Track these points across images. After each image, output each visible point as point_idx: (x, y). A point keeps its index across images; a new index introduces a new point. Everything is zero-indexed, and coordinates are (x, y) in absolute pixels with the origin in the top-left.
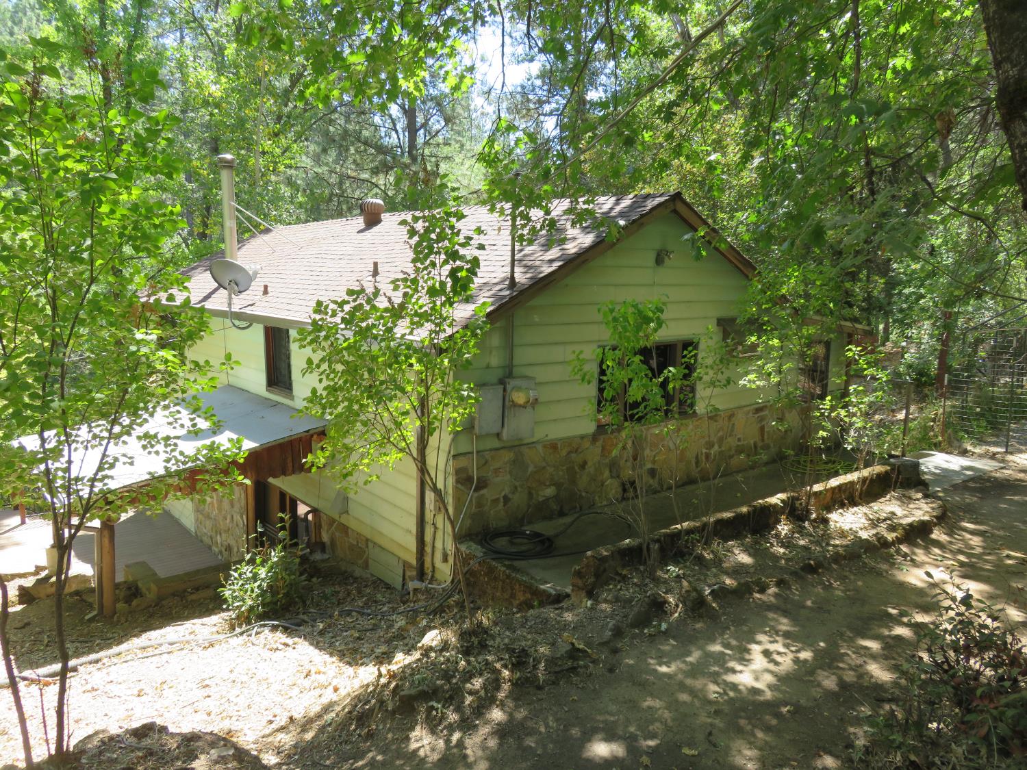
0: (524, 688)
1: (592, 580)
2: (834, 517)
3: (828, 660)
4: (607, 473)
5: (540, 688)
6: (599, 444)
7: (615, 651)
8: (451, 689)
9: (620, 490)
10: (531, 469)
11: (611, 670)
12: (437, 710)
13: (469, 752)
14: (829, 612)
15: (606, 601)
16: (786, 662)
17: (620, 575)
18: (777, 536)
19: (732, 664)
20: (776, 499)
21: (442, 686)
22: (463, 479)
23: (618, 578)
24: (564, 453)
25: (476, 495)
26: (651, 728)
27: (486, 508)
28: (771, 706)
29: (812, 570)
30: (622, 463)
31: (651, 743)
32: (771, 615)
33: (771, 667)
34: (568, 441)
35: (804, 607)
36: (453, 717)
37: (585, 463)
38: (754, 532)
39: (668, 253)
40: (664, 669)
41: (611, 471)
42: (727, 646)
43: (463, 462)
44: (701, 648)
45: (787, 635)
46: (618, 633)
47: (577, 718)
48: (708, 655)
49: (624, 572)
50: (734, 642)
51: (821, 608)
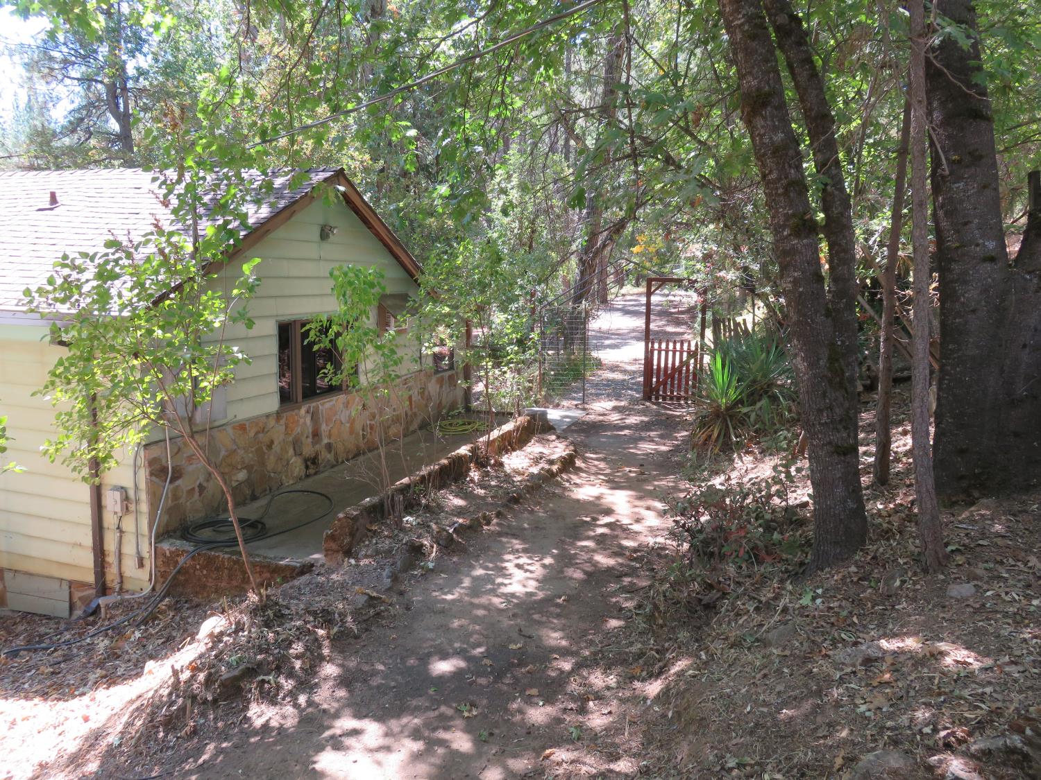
0: (342, 641)
1: (347, 540)
2: (505, 459)
3: (566, 560)
4: (291, 452)
5: (356, 637)
6: (282, 422)
7: (401, 594)
8: (276, 659)
9: (303, 467)
10: (223, 453)
11: (408, 609)
12: (269, 682)
13: (325, 706)
14: (544, 528)
15: (366, 556)
16: (537, 569)
17: (370, 531)
18: (472, 481)
19: (499, 580)
20: (464, 450)
21: (264, 659)
22: (158, 471)
23: (369, 534)
24: (252, 434)
25: (171, 486)
26: (472, 640)
27: (182, 501)
28: (548, 601)
29: (516, 500)
30: (304, 439)
31: (481, 650)
32: (504, 540)
33: (528, 574)
34: (254, 421)
35: (525, 529)
36: (288, 684)
37: (272, 442)
38: (456, 480)
39: (331, 229)
40: (449, 597)
41: (294, 449)
42: (487, 568)
43: (155, 452)
44: (468, 575)
45: (525, 551)
46: (395, 578)
47: (407, 651)
48: (476, 579)
49: (374, 528)
50: (491, 565)
51: (537, 527)
